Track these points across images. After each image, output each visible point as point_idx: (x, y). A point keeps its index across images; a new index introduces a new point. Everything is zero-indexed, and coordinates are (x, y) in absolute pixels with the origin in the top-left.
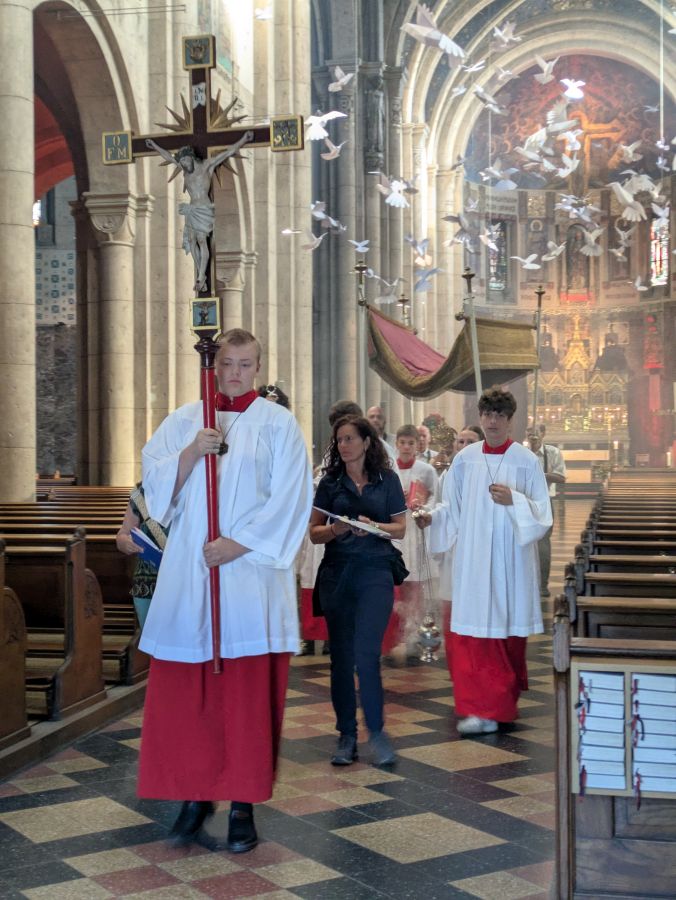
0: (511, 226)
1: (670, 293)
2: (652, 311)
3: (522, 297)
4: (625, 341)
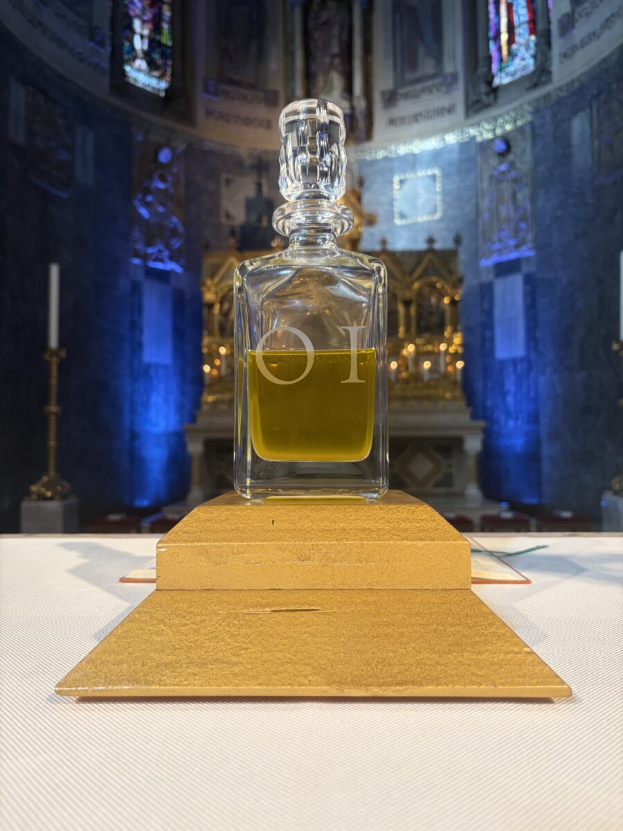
1: (550, 73)
2: (499, 132)
3: (209, 113)
4: (435, 211)
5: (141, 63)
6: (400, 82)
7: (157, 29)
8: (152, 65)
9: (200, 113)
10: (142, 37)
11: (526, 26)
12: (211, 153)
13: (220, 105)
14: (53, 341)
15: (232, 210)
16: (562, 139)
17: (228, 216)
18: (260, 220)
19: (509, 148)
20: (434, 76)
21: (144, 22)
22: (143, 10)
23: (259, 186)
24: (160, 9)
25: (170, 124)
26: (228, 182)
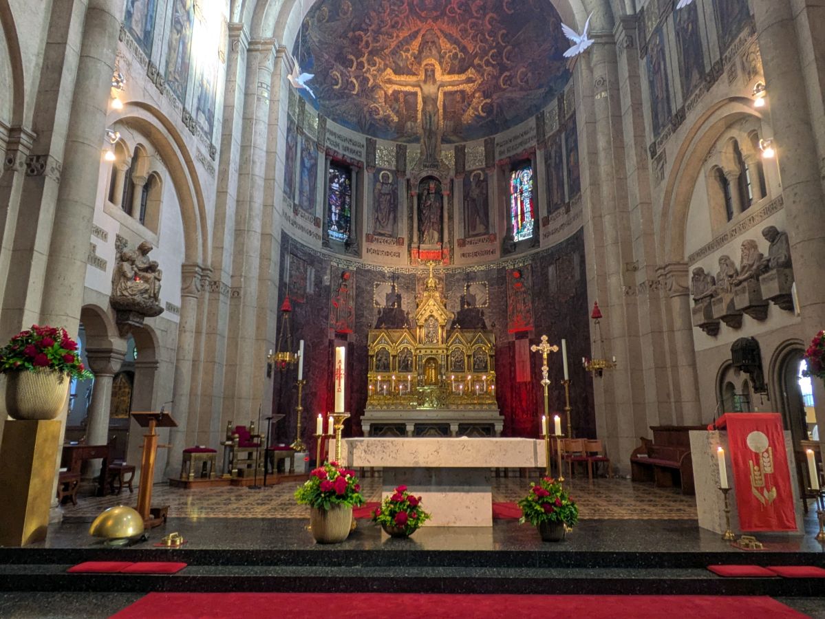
0: (357, 173)
1: (539, 242)
2: (516, 266)
3: (368, 251)
4: (485, 303)
5: (335, 227)
6: (467, 235)
7: (343, 209)
8: (340, 227)
9: (364, 250)
10: (335, 214)
11: (529, 213)
12: (369, 271)
13: (374, 246)
14: (300, 377)
15: (379, 301)
16: (545, 275)
17: (377, 303)
18: (393, 305)
19: (521, 275)
20: (485, 234)
21: (336, 206)
22: (336, 201)
23: (394, 287)
24: (345, 198)
25: (349, 258)
26: (377, 285)
